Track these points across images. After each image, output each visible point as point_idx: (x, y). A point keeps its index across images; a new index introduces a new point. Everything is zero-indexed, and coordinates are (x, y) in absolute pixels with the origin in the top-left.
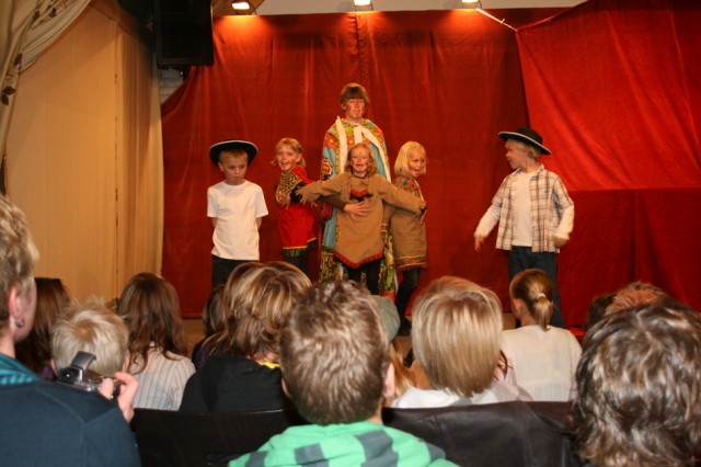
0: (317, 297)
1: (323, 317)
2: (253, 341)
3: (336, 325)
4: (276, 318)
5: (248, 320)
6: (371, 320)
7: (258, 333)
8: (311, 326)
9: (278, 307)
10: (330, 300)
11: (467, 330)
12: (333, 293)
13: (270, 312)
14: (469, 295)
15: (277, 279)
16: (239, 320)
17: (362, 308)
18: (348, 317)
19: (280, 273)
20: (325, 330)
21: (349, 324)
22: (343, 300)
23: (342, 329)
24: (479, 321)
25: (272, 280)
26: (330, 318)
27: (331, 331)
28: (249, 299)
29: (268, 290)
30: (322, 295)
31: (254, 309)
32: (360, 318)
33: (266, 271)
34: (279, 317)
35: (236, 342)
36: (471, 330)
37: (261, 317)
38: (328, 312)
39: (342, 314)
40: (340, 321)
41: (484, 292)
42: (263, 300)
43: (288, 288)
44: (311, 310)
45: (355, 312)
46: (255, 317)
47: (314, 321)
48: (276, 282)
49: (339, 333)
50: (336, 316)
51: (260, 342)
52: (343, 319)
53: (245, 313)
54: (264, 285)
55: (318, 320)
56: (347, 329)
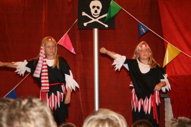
1: (19, 116)
6: (46, 118)
10: (24, 107)
12: (27, 104)
14: (109, 117)
17: (41, 111)
18: (33, 115)
20: (20, 123)
22: (31, 106)
23: (30, 122)
26: (23, 116)
27: (24, 124)
30: (20, 104)
32: (40, 116)
39: (31, 114)
40: (28, 118)
41: (118, 116)
44: (14, 111)
45: (38, 113)
47: (14, 118)
50: (27, 115)
52: (31, 117)
55: (17, 117)
56: (32, 122)
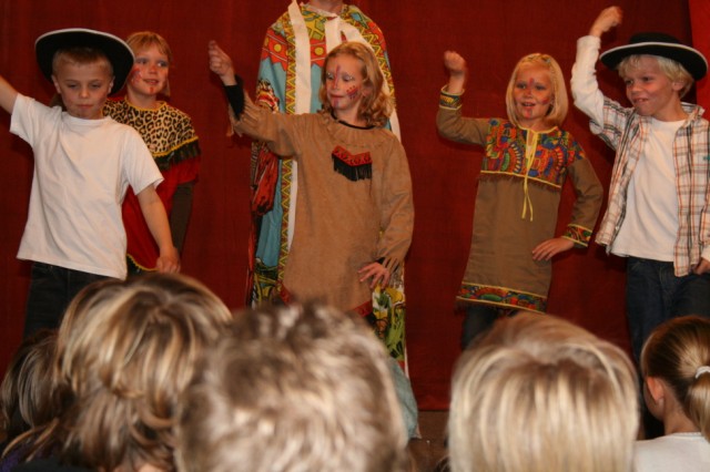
0: (265, 329)
1: (278, 366)
2: (114, 442)
3: (305, 381)
4: (164, 394)
5: (102, 399)
6: (372, 377)
7: (126, 425)
8: (252, 384)
9: (166, 372)
10: (290, 334)
11: (562, 427)
12: (298, 322)
13: (152, 382)
15: (165, 313)
16: (84, 400)
17: (356, 354)
19: (170, 298)
21: (331, 383)
22: (320, 333)
23: (317, 392)
24: (588, 408)
25: (154, 315)
26: (291, 368)
28: (107, 353)
29: (146, 338)
30: (275, 326)
31: (117, 377)
33: (140, 295)
34: (170, 392)
35: (76, 445)
36: (571, 426)
37: (132, 395)
38: (287, 356)
39: (319, 363)
40: (311, 376)
42: (136, 358)
43: (188, 332)
44: (254, 349)
45: (344, 361)
46: (120, 394)
47: (259, 373)
48: (162, 319)
49: (311, 399)
50: (305, 364)
51: (128, 444)
52: (319, 372)
53: (99, 384)
54: (137, 326)
55: (267, 371)
56: (326, 392)
